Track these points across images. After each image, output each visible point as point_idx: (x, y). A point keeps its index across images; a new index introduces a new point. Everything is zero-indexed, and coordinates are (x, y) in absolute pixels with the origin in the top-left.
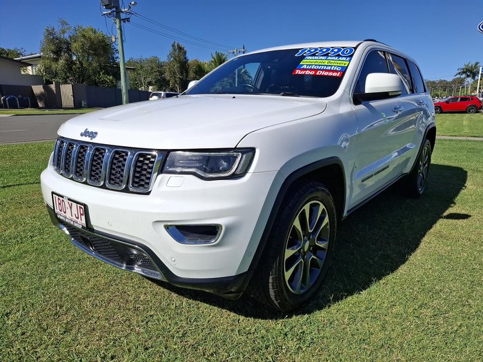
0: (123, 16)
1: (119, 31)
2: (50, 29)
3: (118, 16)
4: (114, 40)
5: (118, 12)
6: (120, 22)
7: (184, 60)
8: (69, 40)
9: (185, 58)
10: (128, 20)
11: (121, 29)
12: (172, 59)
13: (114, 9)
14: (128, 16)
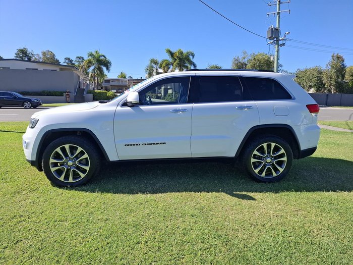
0: (281, 42)
1: (276, 53)
2: (236, 58)
3: (277, 43)
4: (272, 59)
5: (278, 40)
6: (278, 47)
7: (342, 66)
8: (246, 62)
9: (343, 65)
10: (283, 44)
11: (278, 52)
12: (330, 67)
13: (275, 39)
14: (284, 42)
